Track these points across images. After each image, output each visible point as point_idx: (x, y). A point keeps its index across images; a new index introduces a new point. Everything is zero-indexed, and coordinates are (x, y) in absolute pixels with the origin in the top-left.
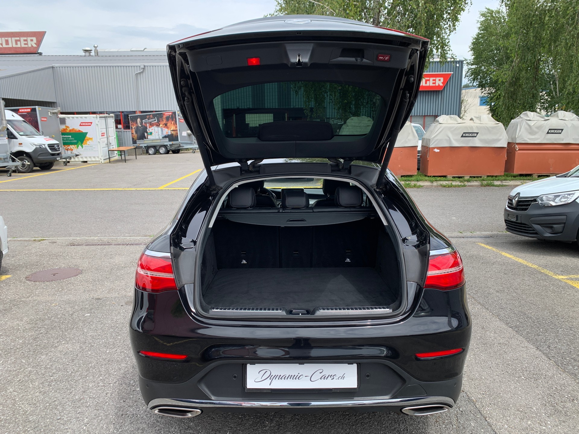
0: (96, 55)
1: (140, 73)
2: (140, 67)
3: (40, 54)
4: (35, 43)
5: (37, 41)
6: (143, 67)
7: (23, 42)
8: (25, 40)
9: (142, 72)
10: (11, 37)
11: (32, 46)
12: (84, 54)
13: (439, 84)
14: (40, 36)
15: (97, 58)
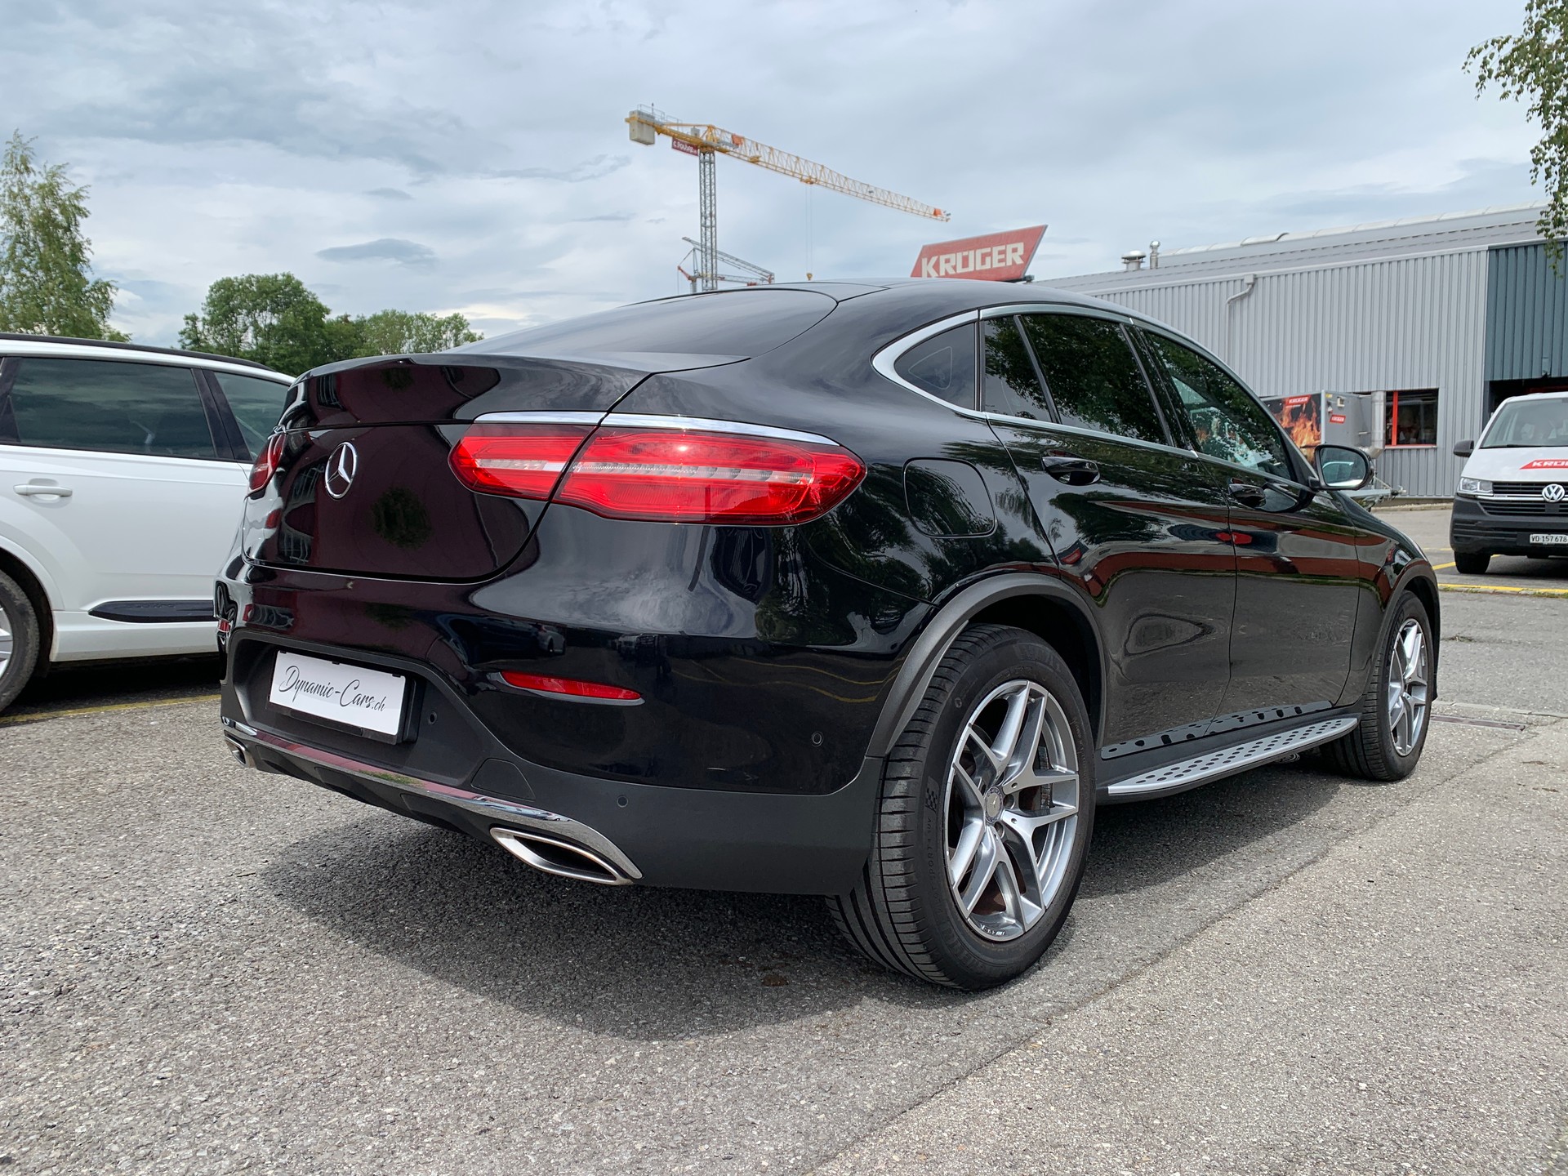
0: (1154, 265)
1: (1242, 298)
2: (1242, 280)
3: (1029, 279)
4: (1021, 257)
5: (1025, 251)
6: (1251, 281)
7: (996, 257)
8: (1000, 253)
9: (1248, 295)
10: (975, 249)
11: (1014, 262)
12: (1124, 267)
14: (1031, 238)
15: (1155, 272)
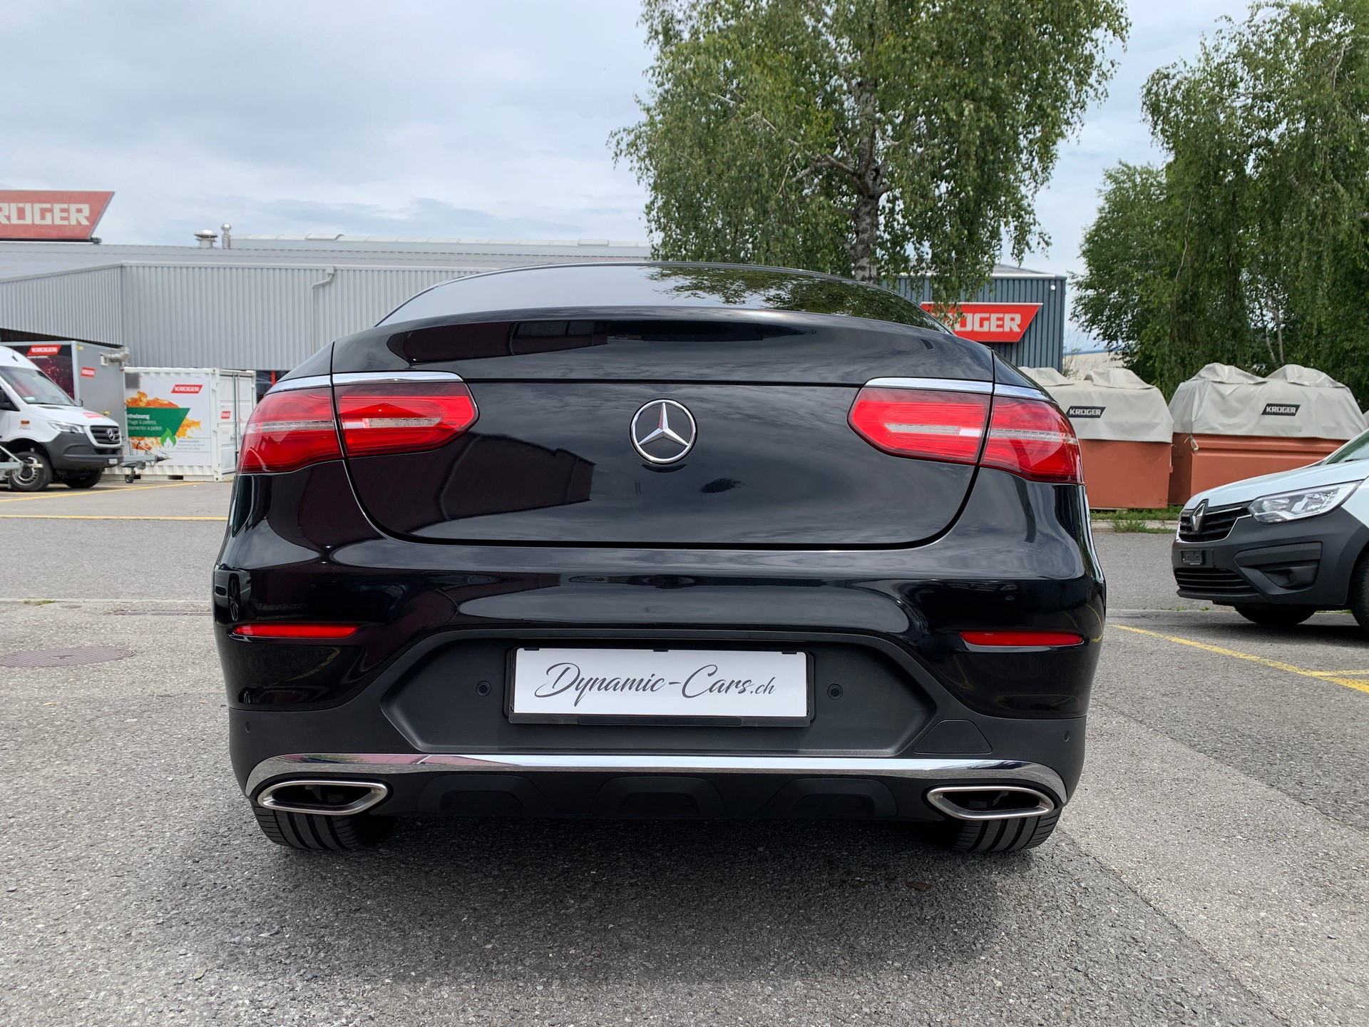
0: (226, 246)
1: (324, 285)
2: (324, 270)
3: (96, 241)
4: (87, 218)
5: (91, 212)
6: (332, 272)
7: (58, 214)
8: (63, 210)
9: (329, 283)
10: (32, 202)
11: (79, 223)
12: (197, 244)
13: (1011, 329)
14: (98, 202)
15: (227, 252)
